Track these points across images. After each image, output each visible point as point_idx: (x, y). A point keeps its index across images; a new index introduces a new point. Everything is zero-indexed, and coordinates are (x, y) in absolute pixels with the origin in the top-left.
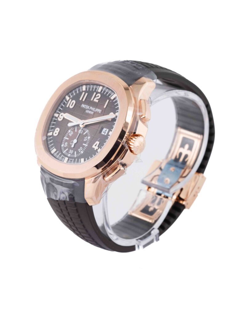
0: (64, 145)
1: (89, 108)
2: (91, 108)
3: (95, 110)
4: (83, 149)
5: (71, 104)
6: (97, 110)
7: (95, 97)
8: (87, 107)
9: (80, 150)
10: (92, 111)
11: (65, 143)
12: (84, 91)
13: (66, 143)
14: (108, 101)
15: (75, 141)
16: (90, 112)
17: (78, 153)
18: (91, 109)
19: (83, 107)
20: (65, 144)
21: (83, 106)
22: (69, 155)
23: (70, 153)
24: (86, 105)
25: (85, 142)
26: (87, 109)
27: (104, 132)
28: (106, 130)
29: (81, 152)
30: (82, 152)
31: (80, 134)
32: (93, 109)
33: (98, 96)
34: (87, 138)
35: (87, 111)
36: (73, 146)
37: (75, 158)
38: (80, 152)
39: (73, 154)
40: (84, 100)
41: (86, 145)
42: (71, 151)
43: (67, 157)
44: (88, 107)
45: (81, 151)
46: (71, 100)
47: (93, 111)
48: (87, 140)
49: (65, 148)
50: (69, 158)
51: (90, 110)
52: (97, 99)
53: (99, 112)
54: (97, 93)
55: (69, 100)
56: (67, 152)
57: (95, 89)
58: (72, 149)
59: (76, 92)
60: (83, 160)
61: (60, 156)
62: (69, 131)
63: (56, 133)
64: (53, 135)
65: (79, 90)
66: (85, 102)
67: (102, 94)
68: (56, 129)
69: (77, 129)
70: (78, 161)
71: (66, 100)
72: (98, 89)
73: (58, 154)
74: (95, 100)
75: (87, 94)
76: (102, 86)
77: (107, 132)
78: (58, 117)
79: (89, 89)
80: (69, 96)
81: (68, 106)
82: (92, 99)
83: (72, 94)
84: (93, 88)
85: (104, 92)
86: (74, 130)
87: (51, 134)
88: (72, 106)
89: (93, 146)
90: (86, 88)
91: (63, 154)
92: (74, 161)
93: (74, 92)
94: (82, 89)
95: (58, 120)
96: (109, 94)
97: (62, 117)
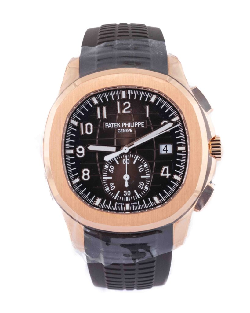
0: (110, 188)
1: (121, 125)
2: (124, 124)
3: (132, 125)
4: (145, 184)
5: (88, 129)
6: (135, 125)
7: (122, 108)
8: (115, 125)
9: (142, 186)
10: (129, 128)
11: (109, 185)
12: (97, 105)
13: (111, 184)
14: (147, 107)
15: (126, 177)
16: (125, 131)
17: (139, 191)
18: (124, 126)
19: (110, 128)
20: (111, 186)
21: (108, 125)
22: (127, 199)
23: (127, 196)
24: (113, 124)
25: (144, 173)
26: (119, 128)
27: (163, 150)
28: (166, 147)
29: (144, 188)
30: (146, 188)
31: (127, 164)
32: (129, 124)
33: (127, 105)
34: (143, 167)
35: (120, 131)
36: (126, 185)
37: (137, 200)
38: (142, 188)
39: (133, 194)
40: (105, 117)
41: (147, 176)
42: (127, 193)
43: (126, 202)
44: (118, 125)
45: (144, 186)
46: (82, 125)
47: (131, 128)
48: (145, 169)
49: (114, 192)
50: (129, 202)
51: (124, 128)
52: (126, 110)
53: (140, 126)
54: (122, 101)
55: (79, 125)
56: (121, 194)
57: (115, 96)
58: (127, 189)
59: (83, 110)
60: (156, 199)
61: (113, 204)
62: (106, 167)
63: (86, 177)
64: (82, 181)
65: (88, 106)
66: (109, 120)
67: (132, 101)
68: (83, 171)
69: (118, 160)
70: (147, 202)
71: (74, 126)
72: (121, 96)
73: (107, 203)
74: (124, 111)
75: (105, 108)
76: (124, 89)
77: (170, 148)
78: (76, 152)
79: (104, 99)
80: (76, 120)
81: (82, 133)
82: (119, 112)
83: (79, 115)
84: (110, 97)
85: (132, 96)
86: (113, 162)
87: (77, 180)
88: (89, 131)
89: (162, 174)
90: (99, 100)
91: (116, 200)
92: (142, 203)
93: (79, 111)
94: (92, 103)
95: (76, 157)
96: (144, 97)
97: (83, 152)
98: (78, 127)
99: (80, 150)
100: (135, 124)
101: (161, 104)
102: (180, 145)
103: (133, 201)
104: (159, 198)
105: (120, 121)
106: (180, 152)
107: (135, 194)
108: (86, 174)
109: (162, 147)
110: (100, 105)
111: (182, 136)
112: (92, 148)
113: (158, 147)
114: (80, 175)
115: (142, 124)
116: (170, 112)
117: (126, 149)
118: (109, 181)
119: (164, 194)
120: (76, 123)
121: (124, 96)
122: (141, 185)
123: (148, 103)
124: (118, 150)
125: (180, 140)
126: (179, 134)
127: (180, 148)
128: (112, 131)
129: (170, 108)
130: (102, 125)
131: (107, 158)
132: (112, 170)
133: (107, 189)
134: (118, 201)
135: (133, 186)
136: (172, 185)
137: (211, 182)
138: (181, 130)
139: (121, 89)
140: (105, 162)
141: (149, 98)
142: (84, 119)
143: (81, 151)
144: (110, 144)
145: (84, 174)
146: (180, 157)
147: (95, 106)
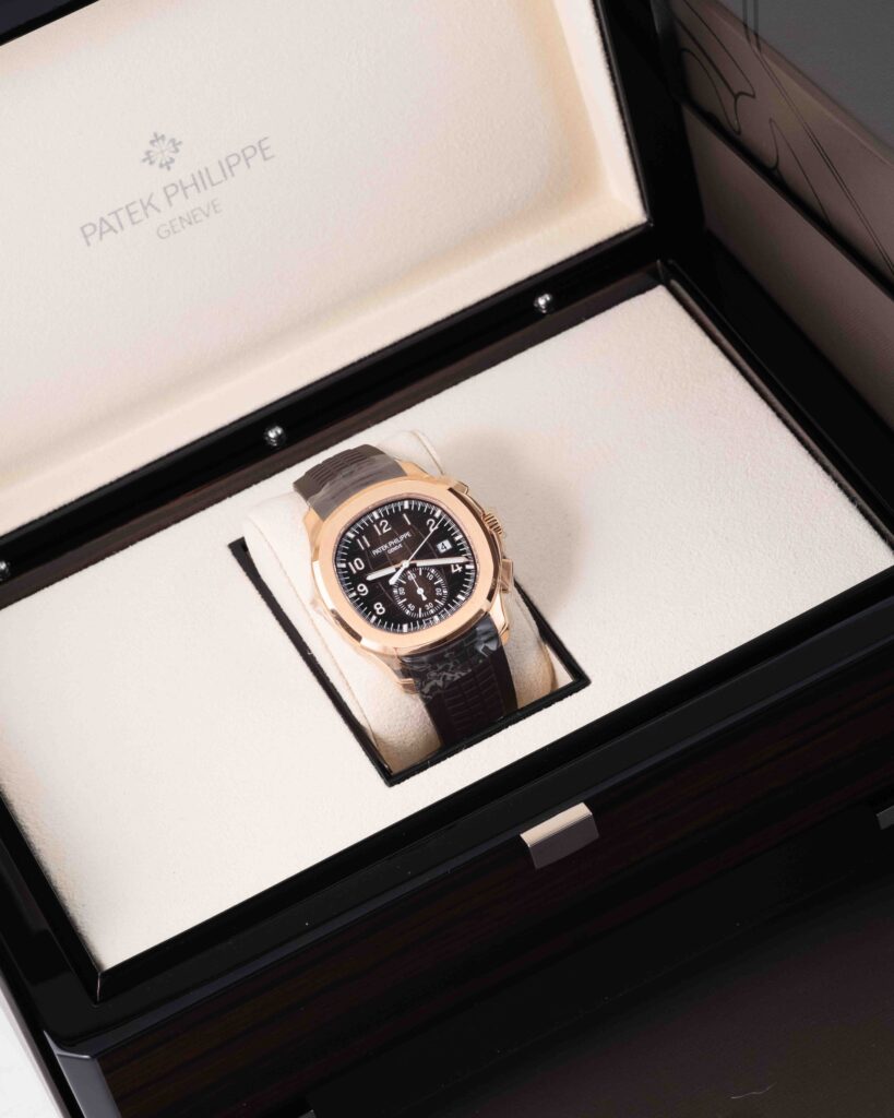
0: (409, 609)
1: (388, 545)
2: (391, 543)
3: (399, 540)
4: (442, 589)
5: (358, 565)
7: (381, 529)
8: (382, 548)
9: (440, 592)
10: (398, 544)
11: (407, 608)
12: (355, 538)
13: (409, 606)
14: (405, 516)
15: (420, 591)
16: (395, 548)
17: (440, 598)
18: (393, 544)
19: (379, 553)
21: (376, 552)
22: (432, 611)
23: (431, 609)
24: (379, 548)
25: (435, 579)
26: (388, 549)
27: (442, 549)
28: (443, 544)
30: (445, 592)
31: (414, 579)
32: (396, 541)
33: (384, 524)
34: (431, 574)
35: (390, 551)
36: (424, 598)
37: (442, 609)
38: (441, 594)
39: (435, 604)
40: (369, 545)
41: (440, 581)
42: (429, 606)
43: (433, 615)
44: (386, 546)
45: (442, 592)
46: (350, 564)
48: (434, 575)
49: (416, 611)
50: (436, 613)
51: (393, 546)
52: (386, 529)
53: (408, 537)
54: (377, 522)
55: (348, 566)
56: (424, 610)
57: (368, 521)
58: (427, 602)
59: (344, 550)
60: (459, 597)
61: (421, 623)
62: (395, 591)
63: (381, 611)
64: (379, 617)
65: (346, 544)
66: (374, 546)
67: (386, 517)
68: (375, 606)
69: (403, 579)
70: (453, 604)
71: (343, 569)
72: (373, 518)
73: (415, 625)
74: (385, 531)
75: (364, 537)
76: (373, 511)
77: (447, 544)
78: (358, 593)
79: (358, 529)
80: (342, 562)
81: (354, 572)
82: (379, 533)
83: (343, 556)
84: (363, 525)
85: (385, 512)
86: (399, 584)
87: (374, 618)
88: (360, 566)
89: (454, 571)
90: (354, 533)
91: (422, 618)
92: (449, 608)
93: (340, 553)
94: (349, 539)
95: (361, 597)
96: (397, 508)
97: (365, 588)
98: (348, 568)
99: (361, 588)
100: (402, 537)
101: (416, 507)
102: (456, 535)
103: (440, 610)
104: (463, 594)
105: (386, 542)
106: (459, 541)
107: (437, 604)
108: (379, 608)
109: (440, 546)
110: (358, 536)
111: (453, 526)
112: (371, 577)
113: (436, 548)
114: (374, 612)
115: (408, 534)
116: (429, 510)
117: (406, 564)
118: (405, 604)
119: (465, 589)
120: (344, 566)
121: (377, 517)
122: (438, 592)
123: (404, 511)
124: (397, 569)
125: (453, 531)
126: (449, 526)
127: (457, 538)
128: (383, 555)
129: (427, 506)
130: (369, 554)
131: (392, 581)
132: (402, 591)
133: (408, 612)
134: (425, 618)
135: (431, 596)
136: (468, 577)
137: (504, 558)
138: (449, 521)
139: (370, 512)
140: (392, 587)
141: (402, 507)
142: (350, 558)
143: (364, 589)
144: (388, 565)
145: (378, 609)
146: (462, 546)
147: (354, 540)
